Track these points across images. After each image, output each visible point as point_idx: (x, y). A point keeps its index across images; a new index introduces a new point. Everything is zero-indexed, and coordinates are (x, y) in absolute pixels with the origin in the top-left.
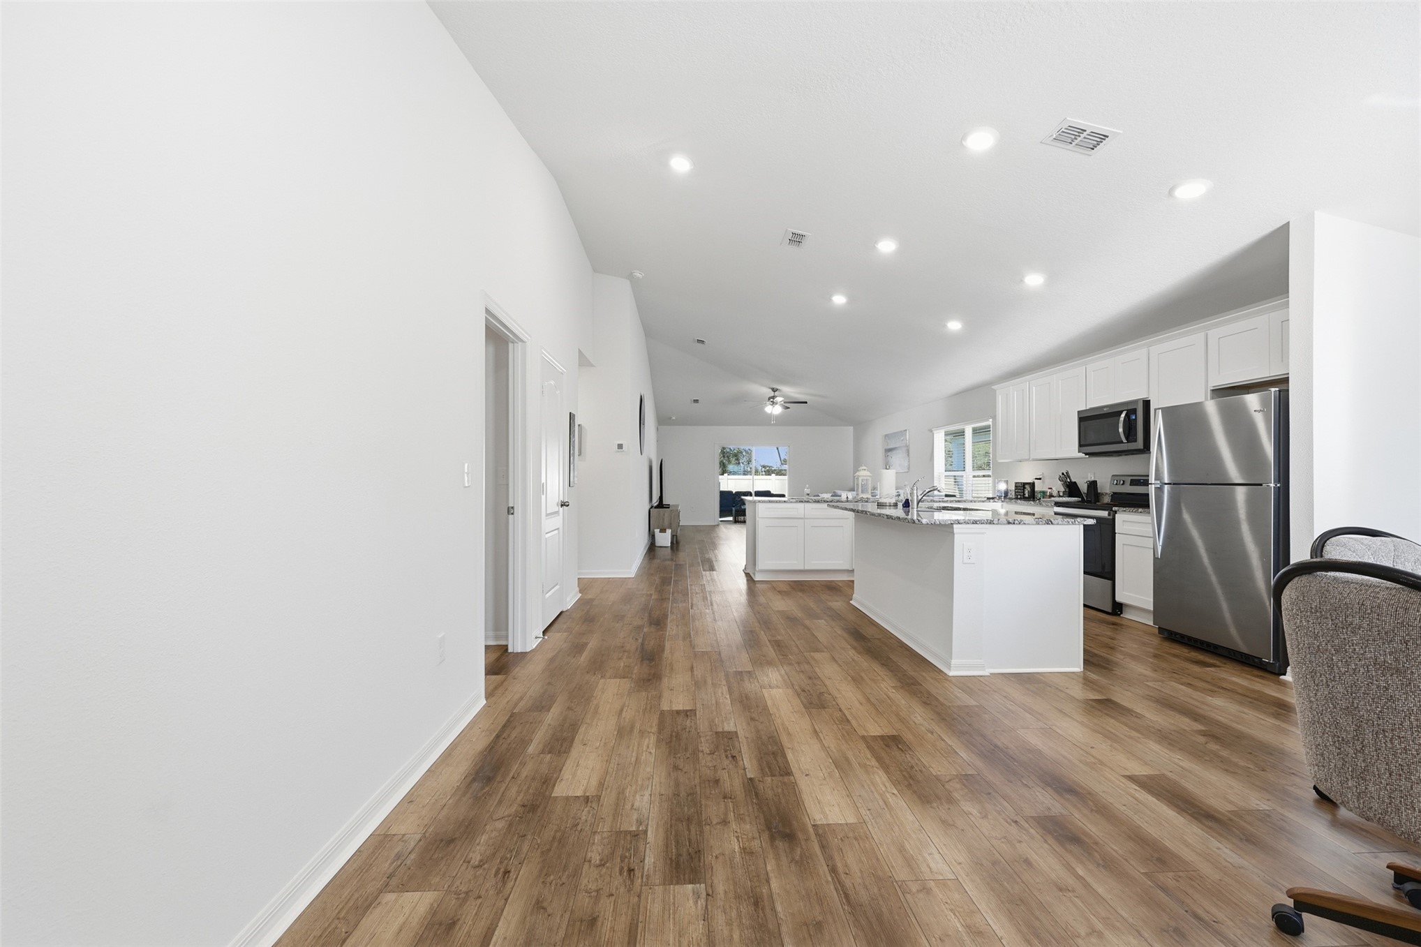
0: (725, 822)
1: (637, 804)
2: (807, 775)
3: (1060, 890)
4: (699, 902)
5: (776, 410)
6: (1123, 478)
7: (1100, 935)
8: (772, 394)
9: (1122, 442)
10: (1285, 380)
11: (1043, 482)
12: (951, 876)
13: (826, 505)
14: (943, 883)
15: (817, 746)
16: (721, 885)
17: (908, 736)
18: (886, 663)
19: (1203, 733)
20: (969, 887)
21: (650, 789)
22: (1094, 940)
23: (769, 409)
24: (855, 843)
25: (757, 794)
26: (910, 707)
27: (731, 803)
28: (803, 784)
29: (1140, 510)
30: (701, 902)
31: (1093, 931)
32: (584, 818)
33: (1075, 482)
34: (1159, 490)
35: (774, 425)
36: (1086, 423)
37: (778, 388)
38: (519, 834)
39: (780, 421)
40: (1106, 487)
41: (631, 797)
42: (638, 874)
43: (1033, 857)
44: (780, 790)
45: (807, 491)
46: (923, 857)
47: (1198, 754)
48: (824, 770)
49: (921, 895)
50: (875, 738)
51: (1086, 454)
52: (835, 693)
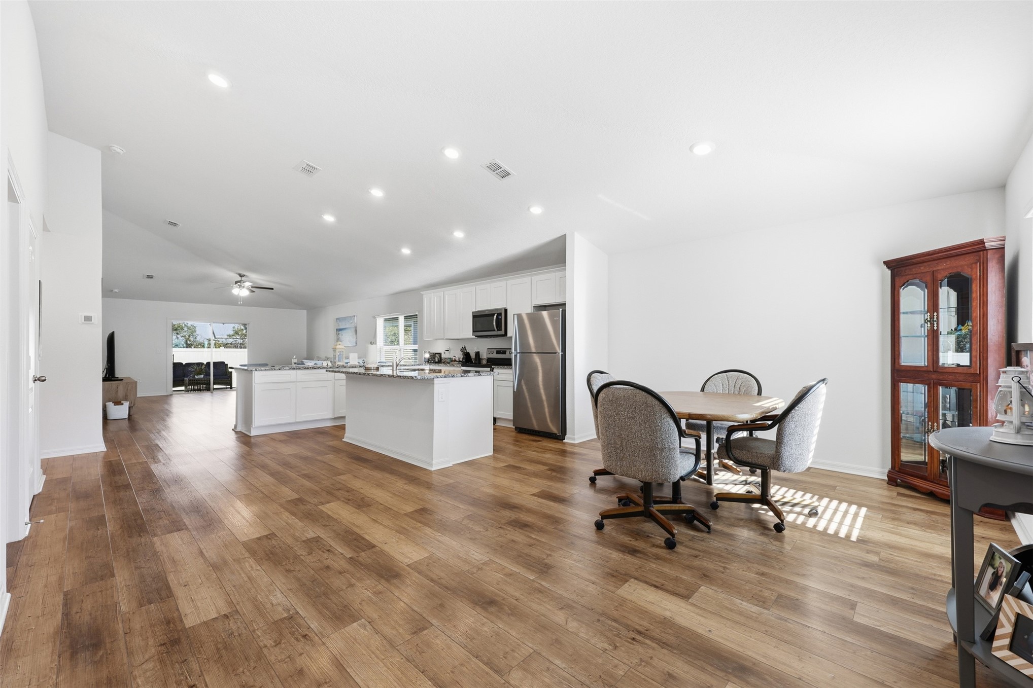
0: (351, 585)
1: (274, 602)
2: (385, 544)
3: (530, 546)
4: (367, 628)
5: (242, 292)
6: (493, 350)
7: (551, 555)
8: (239, 279)
9: (495, 330)
10: (564, 304)
11: (450, 353)
12: (487, 559)
13: (325, 370)
14: (485, 564)
15: (381, 527)
16: (374, 614)
17: (428, 506)
18: (392, 472)
19: (549, 470)
20: (496, 560)
21: (277, 589)
22: (550, 558)
23: (236, 291)
24: (435, 564)
25: (361, 564)
26: (421, 492)
27: (348, 575)
28: (386, 548)
29: (505, 367)
30: (369, 627)
31: (548, 555)
32: (234, 628)
33: (469, 353)
34: (516, 356)
35: (241, 305)
36: (477, 319)
37: (245, 274)
38: (177, 662)
39: (247, 302)
40: (484, 355)
41: (266, 601)
42: (312, 635)
43: (514, 538)
44: (375, 557)
45: (295, 361)
46: (471, 557)
47: (550, 478)
48: (394, 538)
49: (479, 572)
50: (411, 512)
51: (476, 336)
52: (372, 496)
